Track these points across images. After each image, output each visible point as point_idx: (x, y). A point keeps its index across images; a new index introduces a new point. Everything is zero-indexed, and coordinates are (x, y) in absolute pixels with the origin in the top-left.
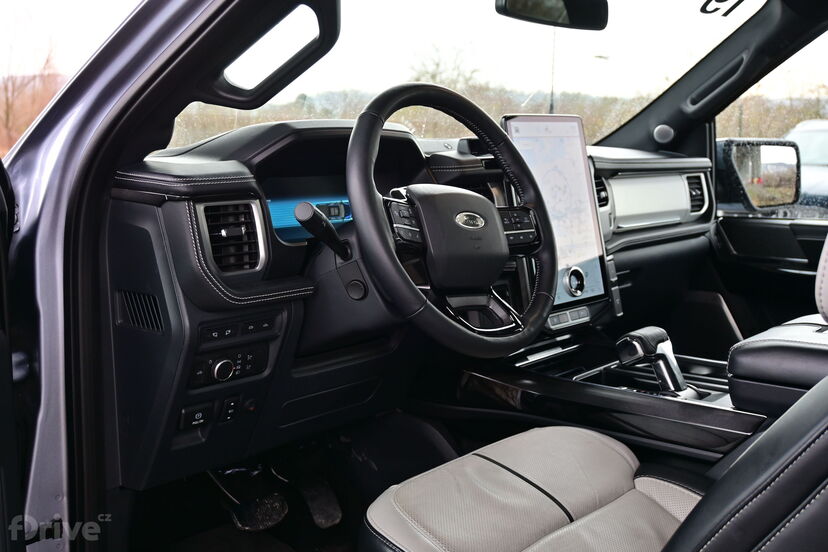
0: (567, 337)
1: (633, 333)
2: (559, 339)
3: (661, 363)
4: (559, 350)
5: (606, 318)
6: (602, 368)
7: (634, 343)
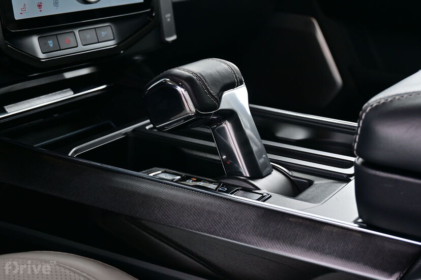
0: (84, 71)
1: (177, 71)
2: (69, 75)
3: (228, 127)
4: (68, 95)
5: (148, 43)
6: (129, 129)
7: (179, 89)
